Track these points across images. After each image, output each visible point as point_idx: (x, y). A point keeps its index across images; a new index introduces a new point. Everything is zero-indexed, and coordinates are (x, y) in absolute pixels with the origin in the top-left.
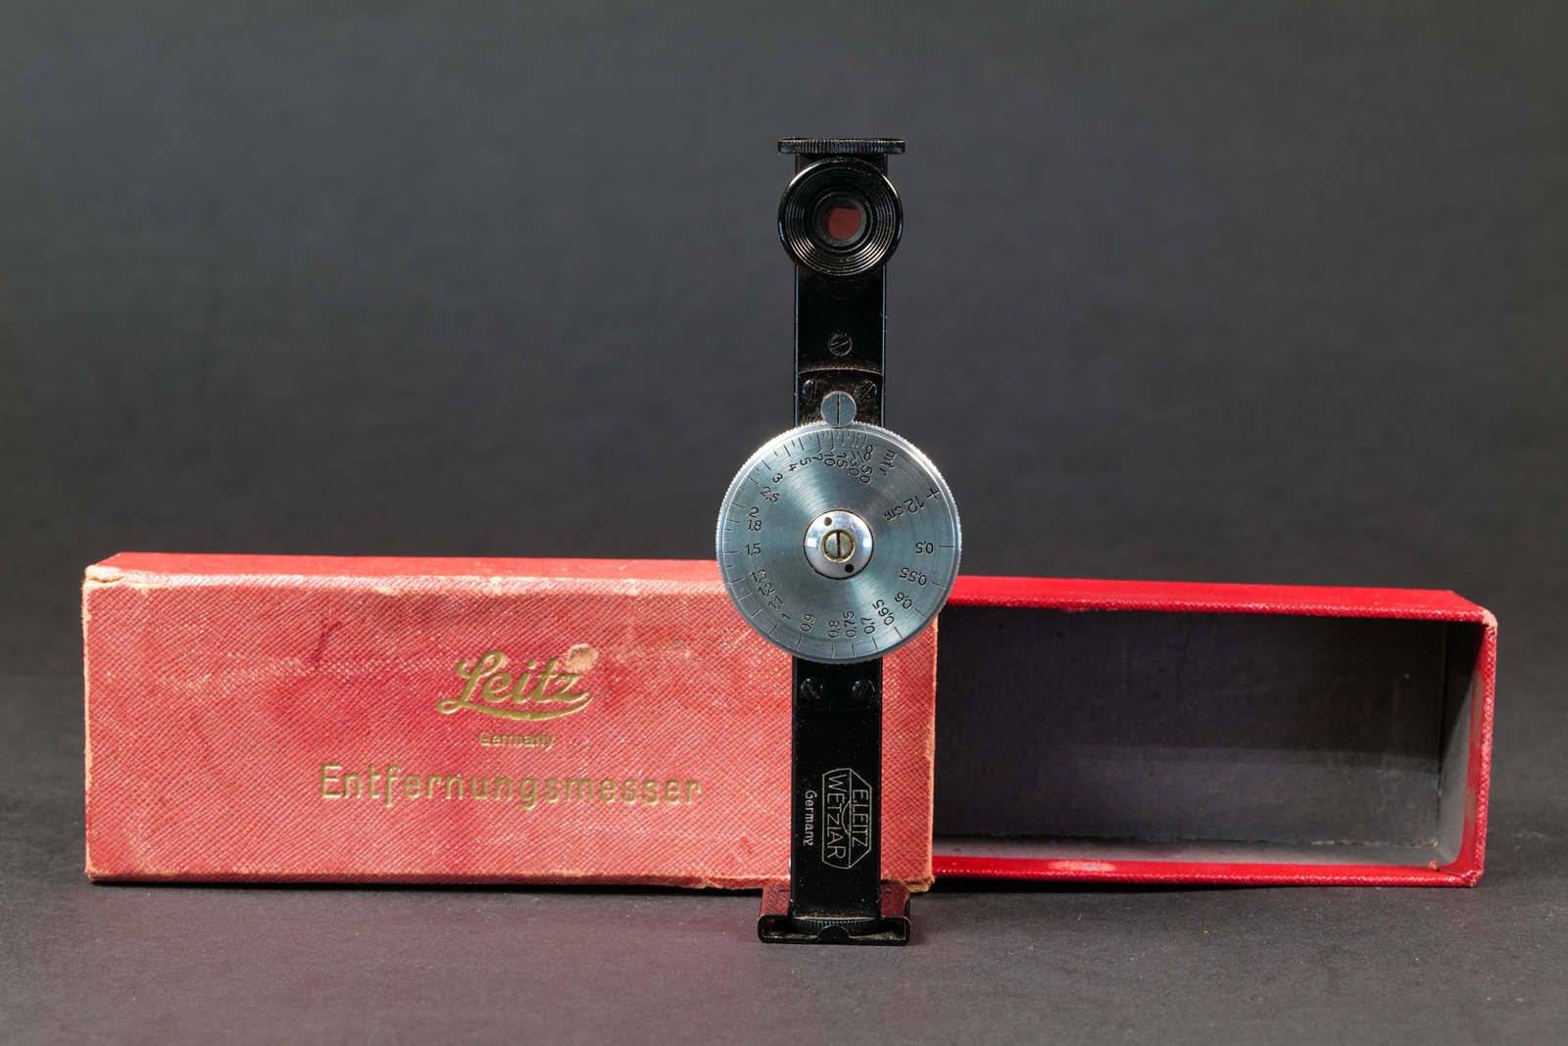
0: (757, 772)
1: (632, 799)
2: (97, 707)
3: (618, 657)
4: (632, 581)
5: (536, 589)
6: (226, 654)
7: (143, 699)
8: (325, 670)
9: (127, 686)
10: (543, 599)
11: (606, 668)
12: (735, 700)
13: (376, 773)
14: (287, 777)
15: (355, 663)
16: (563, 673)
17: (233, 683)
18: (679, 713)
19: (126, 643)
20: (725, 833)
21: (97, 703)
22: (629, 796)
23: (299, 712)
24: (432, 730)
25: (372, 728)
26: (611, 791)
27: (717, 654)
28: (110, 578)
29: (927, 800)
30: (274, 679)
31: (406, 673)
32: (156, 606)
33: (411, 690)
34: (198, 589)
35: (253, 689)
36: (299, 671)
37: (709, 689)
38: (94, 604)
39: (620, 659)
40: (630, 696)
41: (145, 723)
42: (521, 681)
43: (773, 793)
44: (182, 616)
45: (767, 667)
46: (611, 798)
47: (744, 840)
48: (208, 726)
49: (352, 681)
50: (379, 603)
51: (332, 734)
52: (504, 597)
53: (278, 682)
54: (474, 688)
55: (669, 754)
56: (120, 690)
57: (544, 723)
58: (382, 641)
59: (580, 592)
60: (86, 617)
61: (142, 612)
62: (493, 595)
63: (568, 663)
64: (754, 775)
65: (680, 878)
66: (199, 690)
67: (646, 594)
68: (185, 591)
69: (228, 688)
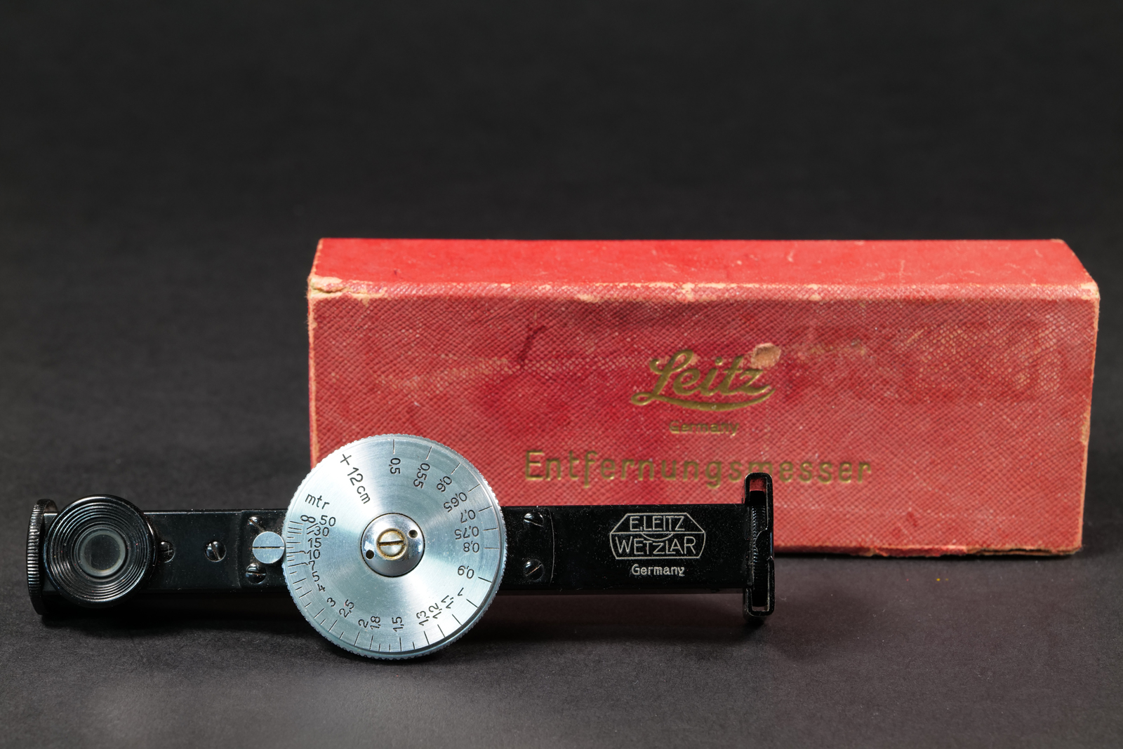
0: (923, 454)
1: (808, 479)
2: (323, 403)
3: (799, 354)
4: (815, 287)
5: (727, 295)
6: (439, 356)
7: (364, 396)
8: (530, 368)
9: (350, 385)
10: (732, 304)
11: (788, 365)
12: (905, 392)
13: (575, 459)
14: (495, 463)
15: (557, 362)
16: (749, 369)
17: (446, 381)
18: (853, 404)
19: (348, 347)
20: (893, 509)
21: (322, 401)
22: (805, 476)
23: (505, 406)
24: (627, 420)
25: (573, 418)
26: (791, 472)
27: (890, 351)
28: (333, 289)
29: (1081, 480)
30: (483, 377)
31: (603, 370)
32: (376, 314)
33: (608, 384)
34: (415, 299)
35: (464, 386)
36: (506, 369)
37: (882, 382)
38: (319, 313)
39: (802, 356)
40: (810, 388)
41: (366, 417)
42: (709, 376)
43: (938, 473)
44: (400, 323)
45: (937, 362)
46: (789, 478)
47: (910, 515)
48: (423, 419)
49: (555, 378)
50: (580, 310)
51: (535, 424)
52: (697, 303)
53: (487, 379)
54: (666, 383)
55: (844, 439)
56: (343, 389)
57: (729, 413)
58: (583, 342)
59: (767, 298)
60: (312, 325)
61: (363, 319)
62: (686, 302)
63: (752, 360)
64: (921, 457)
65: (850, 548)
66: (415, 388)
67: (827, 299)
68: (403, 300)
69: (441, 385)
